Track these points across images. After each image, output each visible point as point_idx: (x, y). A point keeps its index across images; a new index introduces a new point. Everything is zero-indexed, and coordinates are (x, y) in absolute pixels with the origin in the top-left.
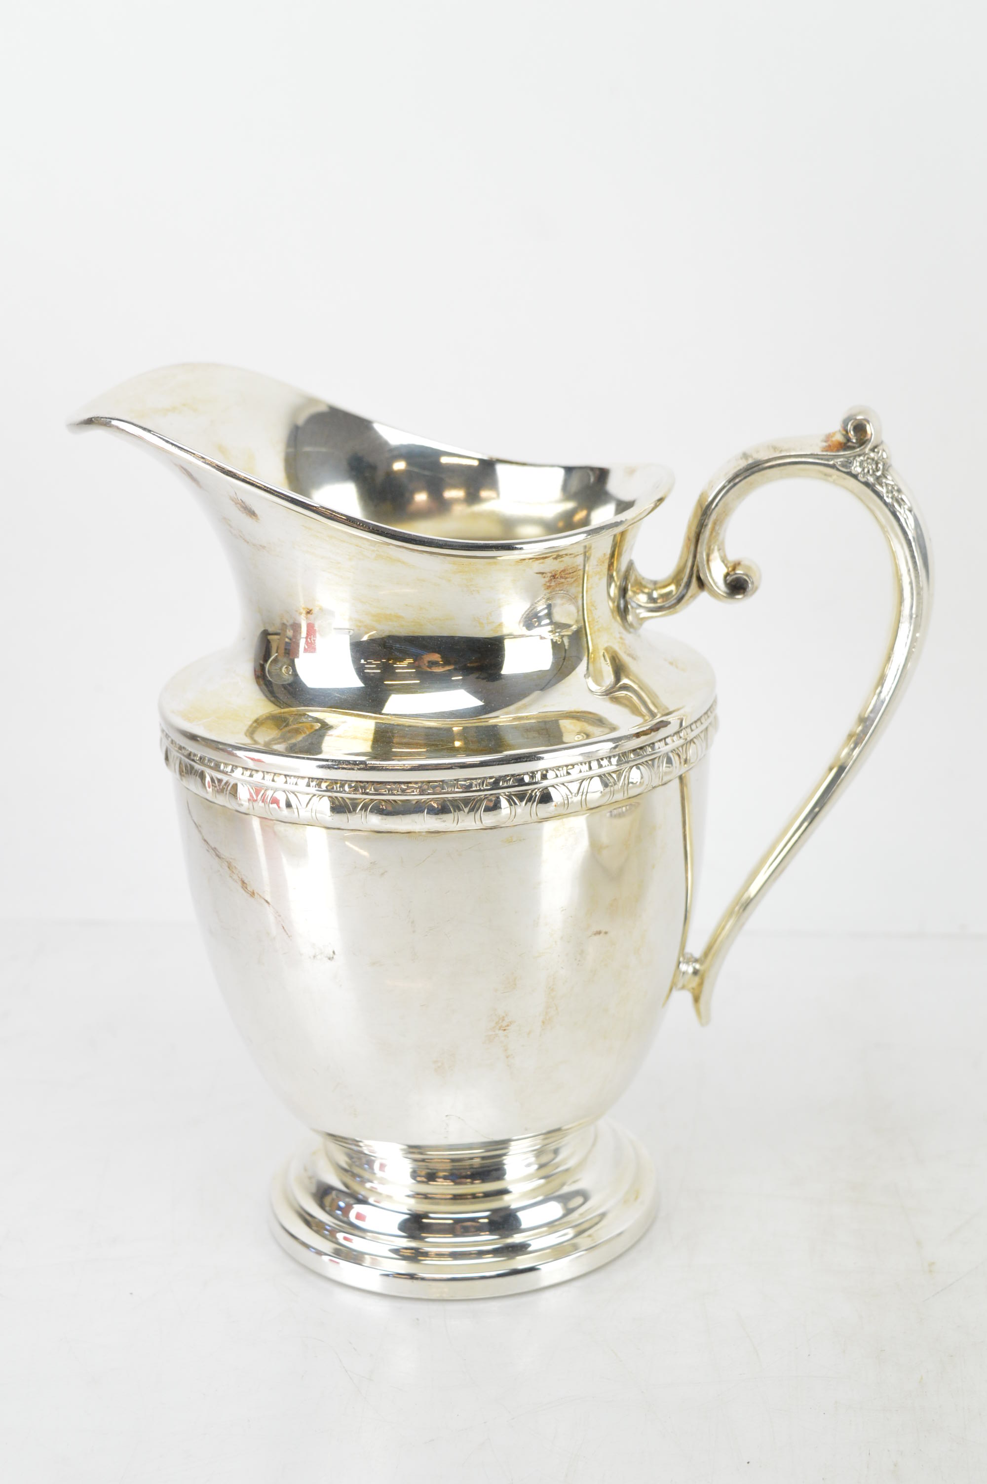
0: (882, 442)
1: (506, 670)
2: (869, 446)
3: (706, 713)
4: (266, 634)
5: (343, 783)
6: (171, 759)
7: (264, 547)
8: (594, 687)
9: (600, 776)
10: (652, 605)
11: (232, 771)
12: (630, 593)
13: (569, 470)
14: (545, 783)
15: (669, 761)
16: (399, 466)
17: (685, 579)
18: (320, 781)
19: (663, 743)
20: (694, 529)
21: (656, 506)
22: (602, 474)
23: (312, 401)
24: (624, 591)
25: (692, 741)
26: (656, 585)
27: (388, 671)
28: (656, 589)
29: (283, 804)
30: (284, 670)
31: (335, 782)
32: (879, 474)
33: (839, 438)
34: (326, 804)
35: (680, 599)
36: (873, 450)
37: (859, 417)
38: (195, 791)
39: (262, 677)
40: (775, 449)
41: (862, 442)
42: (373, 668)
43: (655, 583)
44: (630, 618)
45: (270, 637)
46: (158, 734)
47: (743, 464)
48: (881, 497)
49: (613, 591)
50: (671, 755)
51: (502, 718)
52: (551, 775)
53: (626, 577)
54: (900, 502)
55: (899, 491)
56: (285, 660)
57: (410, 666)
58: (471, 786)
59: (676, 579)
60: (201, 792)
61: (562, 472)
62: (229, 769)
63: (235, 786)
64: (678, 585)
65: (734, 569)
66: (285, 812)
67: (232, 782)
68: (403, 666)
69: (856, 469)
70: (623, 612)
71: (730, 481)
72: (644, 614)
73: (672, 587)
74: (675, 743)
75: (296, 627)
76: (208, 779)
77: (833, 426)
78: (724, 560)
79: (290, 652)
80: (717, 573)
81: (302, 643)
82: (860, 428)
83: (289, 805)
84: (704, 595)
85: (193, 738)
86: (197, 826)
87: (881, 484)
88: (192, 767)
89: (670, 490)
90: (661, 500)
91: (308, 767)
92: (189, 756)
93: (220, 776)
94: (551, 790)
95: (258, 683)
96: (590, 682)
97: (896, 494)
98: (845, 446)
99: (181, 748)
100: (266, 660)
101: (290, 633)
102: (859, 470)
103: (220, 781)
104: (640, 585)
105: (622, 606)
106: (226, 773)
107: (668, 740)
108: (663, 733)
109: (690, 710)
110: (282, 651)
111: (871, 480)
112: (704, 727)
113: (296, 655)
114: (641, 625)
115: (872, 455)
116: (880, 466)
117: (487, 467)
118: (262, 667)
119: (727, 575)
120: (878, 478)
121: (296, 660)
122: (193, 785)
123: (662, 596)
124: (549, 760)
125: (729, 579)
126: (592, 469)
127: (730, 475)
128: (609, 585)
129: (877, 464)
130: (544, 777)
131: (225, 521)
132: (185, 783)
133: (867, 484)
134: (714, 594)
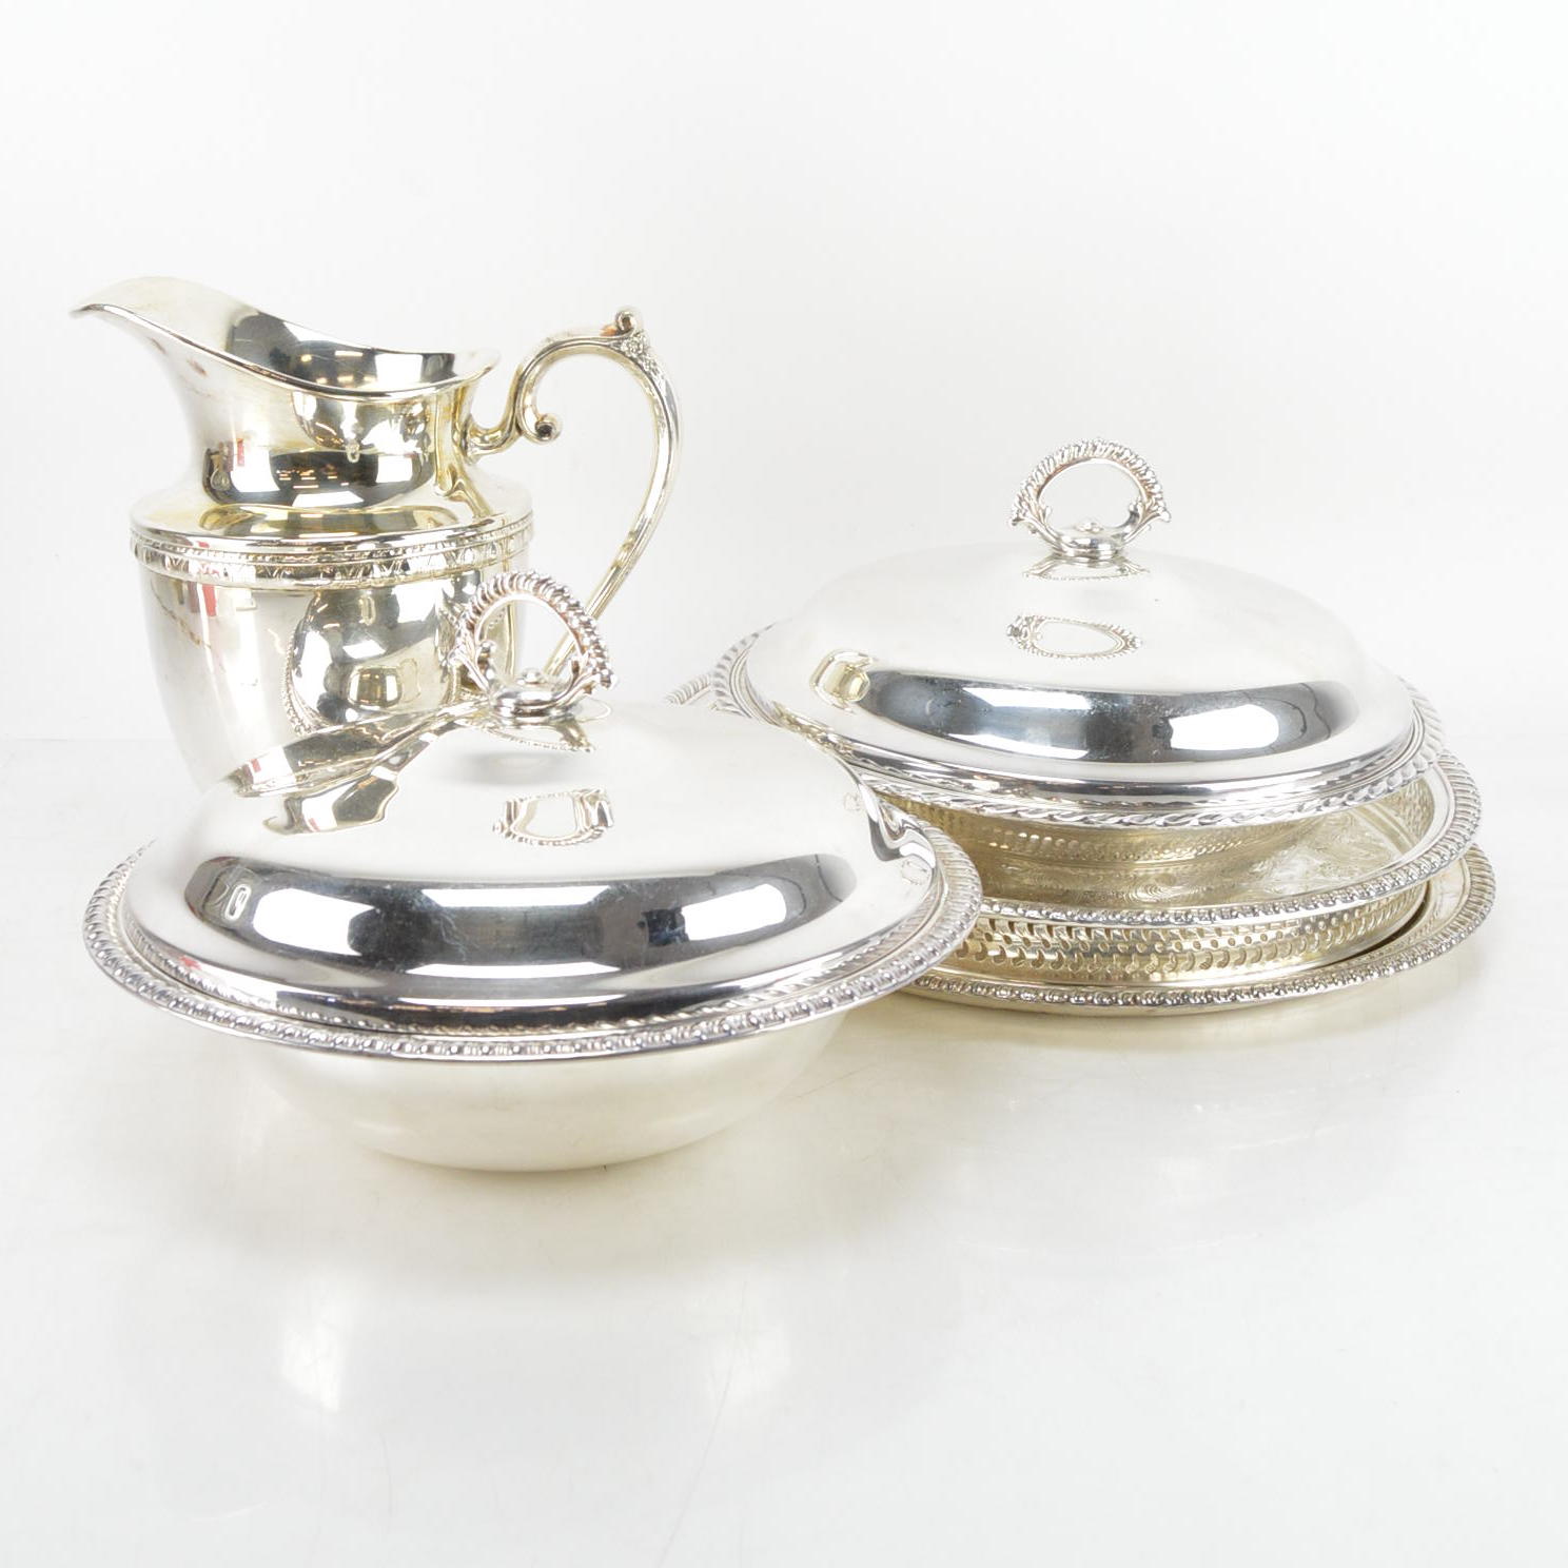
0: (643, 331)
1: (379, 480)
2: (634, 332)
3: (522, 519)
4: (209, 453)
5: (264, 555)
6: (139, 552)
7: (209, 396)
8: (440, 492)
9: (444, 553)
10: (484, 445)
11: (186, 551)
12: (468, 435)
13: (426, 356)
14: (405, 556)
15: (494, 548)
16: (306, 358)
17: (508, 427)
18: (248, 554)
19: (488, 535)
20: (513, 391)
21: (485, 373)
22: (449, 359)
23: (247, 308)
24: (464, 434)
25: (511, 537)
26: (488, 432)
27: (296, 478)
28: (487, 434)
29: (222, 574)
30: (223, 481)
31: (259, 555)
32: (640, 352)
33: (614, 328)
34: (253, 571)
35: (504, 441)
36: (635, 335)
37: (626, 313)
38: (158, 571)
39: (209, 487)
40: (569, 335)
41: (629, 330)
42: (285, 477)
43: (487, 430)
44: (469, 454)
45: (213, 457)
46: (129, 535)
47: (547, 344)
48: (641, 367)
49: (457, 436)
50: (495, 544)
51: (375, 509)
52: (409, 551)
53: (466, 425)
54: (656, 372)
55: (655, 364)
56: (224, 473)
57: (311, 475)
58: (353, 556)
59: (501, 427)
60: (163, 572)
61: (421, 357)
62: (183, 550)
63: (187, 562)
64: (503, 430)
65: (542, 419)
66: (223, 579)
67: (185, 560)
68: (307, 475)
69: (624, 348)
70: (464, 449)
71: (538, 356)
72: (480, 452)
73: (499, 433)
74: (496, 536)
75: (230, 445)
76: (167, 561)
77: (610, 321)
78: (535, 413)
79: (227, 468)
80: (529, 423)
81: (235, 459)
82: (626, 320)
83: (226, 574)
84: (522, 438)
85: (157, 532)
86: (158, 598)
87: (642, 359)
88: (156, 553)
89: (496, 364)
90: (489, 369)
91: (239, 545)
92: (153, 546)
93: (177, 556)
94: (408, 561)
95: (206, 491)
96: (437, 488)
97: (652, 366)
98: (619, 332)
99: (148, 541)
100: (210, 475)
101: (226, 450)
102: (626, 349)
103: (176, 560)
104: (476, 431)
105: (463, 444)
106: (180, 554)
107: (493, 533)
108: (489, 527)
109: (513, 515)
110: (221, 467)
111: (635, 356)
112: (520, 528)
113: (231, 468)
114: (477, 460)
115: (635, 339)
116: (641, 346)
117: (370, 354)
118: (208, 480)
119: (537, 424)
120: (639, 355)
121: (232, 473)
122: (157, 568)
123: (491, 439)
124: (409, 540)
125: (539, 426)
126: (442, 355)
127: (537, 353)
128: (453, 433)
129: (638, 345)
130: (404, 552)
131: (181, 379)
132: (149, 567)
133: (631, 359)
134: (528, 437)
